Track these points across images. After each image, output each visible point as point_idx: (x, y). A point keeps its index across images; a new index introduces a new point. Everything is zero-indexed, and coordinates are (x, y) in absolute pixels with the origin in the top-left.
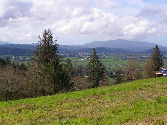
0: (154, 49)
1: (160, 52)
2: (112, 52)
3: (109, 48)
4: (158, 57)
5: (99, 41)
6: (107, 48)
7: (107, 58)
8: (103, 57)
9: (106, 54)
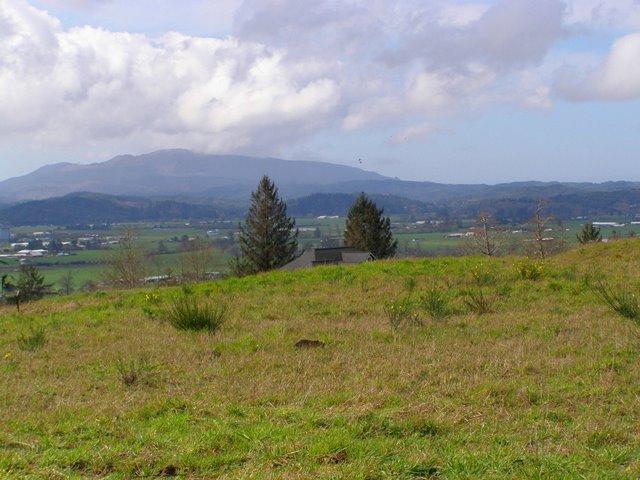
0: (256, 197)
2: (135, 214)
3: (118, 198)
5: (68, 164)
6: (110, 197)
7: (106, 248)
8: (88, 242)
9: (103, 228)
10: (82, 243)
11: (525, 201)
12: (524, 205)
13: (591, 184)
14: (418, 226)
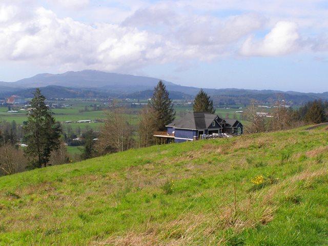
0: (156, 89)
1: (167, 94)
2: (74, 95)
3: (69, 88)
4: (163, 103)
5: (47, 74)
6: (64, 87)
7: (64, 108)
8: (56, 105)
9: (62, 100)
10: (54, 106)
11: (231, 96)
12: (230, 98)
13: (257, 90)
14: (188, 105)
